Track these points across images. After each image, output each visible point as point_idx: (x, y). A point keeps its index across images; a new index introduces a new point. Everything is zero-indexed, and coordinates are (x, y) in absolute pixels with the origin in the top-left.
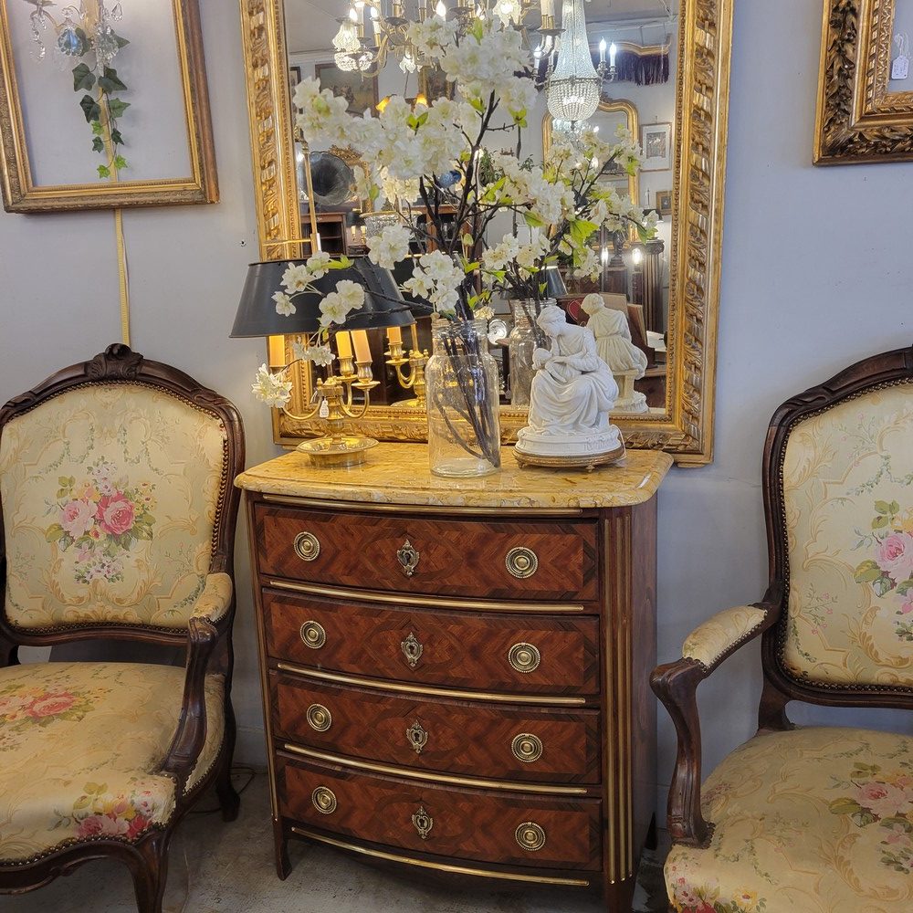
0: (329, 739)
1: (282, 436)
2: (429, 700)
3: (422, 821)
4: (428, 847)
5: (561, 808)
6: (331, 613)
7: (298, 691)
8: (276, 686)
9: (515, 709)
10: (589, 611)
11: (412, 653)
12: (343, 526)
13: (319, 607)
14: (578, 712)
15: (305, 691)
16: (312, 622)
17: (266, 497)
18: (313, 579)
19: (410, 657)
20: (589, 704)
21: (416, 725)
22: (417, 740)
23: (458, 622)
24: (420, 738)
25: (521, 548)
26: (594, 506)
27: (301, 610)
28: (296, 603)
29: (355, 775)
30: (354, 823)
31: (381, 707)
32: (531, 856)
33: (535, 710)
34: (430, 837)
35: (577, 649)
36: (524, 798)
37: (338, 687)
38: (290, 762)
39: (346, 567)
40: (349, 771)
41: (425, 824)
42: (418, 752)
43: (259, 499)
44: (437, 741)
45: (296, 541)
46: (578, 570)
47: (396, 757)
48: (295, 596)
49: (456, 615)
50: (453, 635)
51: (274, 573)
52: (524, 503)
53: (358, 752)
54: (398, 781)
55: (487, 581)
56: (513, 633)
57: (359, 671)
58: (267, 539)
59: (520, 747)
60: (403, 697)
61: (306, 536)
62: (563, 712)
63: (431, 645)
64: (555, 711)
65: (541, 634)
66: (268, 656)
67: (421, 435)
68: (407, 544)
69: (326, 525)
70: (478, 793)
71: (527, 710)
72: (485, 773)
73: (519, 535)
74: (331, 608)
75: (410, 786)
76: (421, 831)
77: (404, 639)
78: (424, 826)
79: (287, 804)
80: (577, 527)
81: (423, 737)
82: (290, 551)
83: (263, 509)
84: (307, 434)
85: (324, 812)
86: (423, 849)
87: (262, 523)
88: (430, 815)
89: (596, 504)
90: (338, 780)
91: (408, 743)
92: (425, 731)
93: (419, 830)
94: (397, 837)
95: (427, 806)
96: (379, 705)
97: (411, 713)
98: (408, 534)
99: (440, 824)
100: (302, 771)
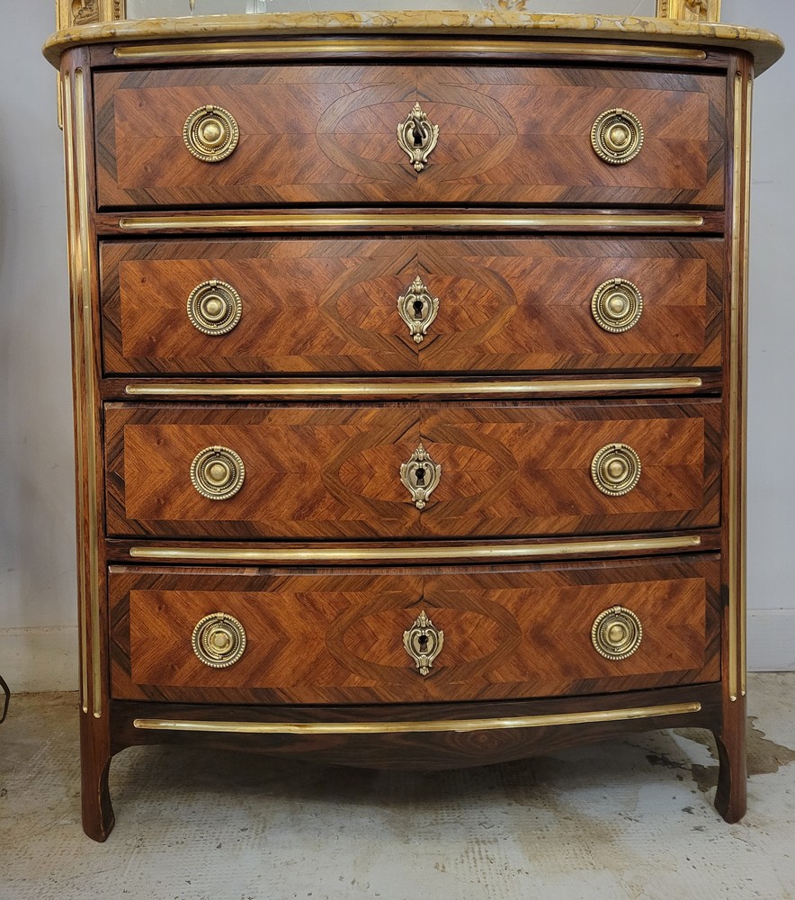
0: (234, 513)
2: (444, 405)
3: (423, 641)
4: (435, 693)
5: (661, 574)
7: (170, 430)
8: (120, 433)
9: (597, 405)
10: (710, 227)
11: (418, 315)
12: (290, 89)
13: (229, 250)
14: (692, 402)
15: (188, 428)
16: (214, 282)
17: (120, 54)
19: (413, 325)
20: (708, 386)
21: (420, 452)
22: (420, 482)
24: (427, 479)
25: (619, 110)
26: (734, 35)
27: (188, 265)
28: (178, 252)
30: (283, 676)
31: (351, 430)
32: (615, 672)
33: (629, 404)
34: (436, 670)
35: (696, 289)
36: (604, 566)
37: (261, 406)
38: (142, 583)
40: (273, 572)
41: (430, 645)
42: (421, 506)
43: (104, 61)
44: (459, 477)
45: (188, 124)
46: (701, 154)
47: (374, 526)
49: (501, 238)
50: (496, 274)
51: (130, 203)
53: (299, 529)
54: (376, 572)
55: (555, 173)
56: (598, 263)
57: (307, 368)
58: (120, 135)
61: (210, 114)
62: (670, 403)
63: (454, 297)
64: (658, 403)
66: (102, 375)
68: (417, 111)
70: (526, 570)
71: (614, 404)
72: (542, 527)
74: (256, 251)
75: (400, 577)
76: (422, 659)
77: (403, 292)
78: (426, 648)
79: (127, 672)
81: (433, 473)
82: (174, 147)
85: (217, 664)
86: (420, 698)
87: (111, 105)
88: (437, 626)
89: (738, 33)
90: (251, 594)
91: (403, 492)
92: (435, 464)
93: (417, 658)
94: (371, 684)
95: (432, 610)
96: (344, 427)
97: (410, 432)
98: (418, 93)
99: (456, 639)
100: (168, 595)
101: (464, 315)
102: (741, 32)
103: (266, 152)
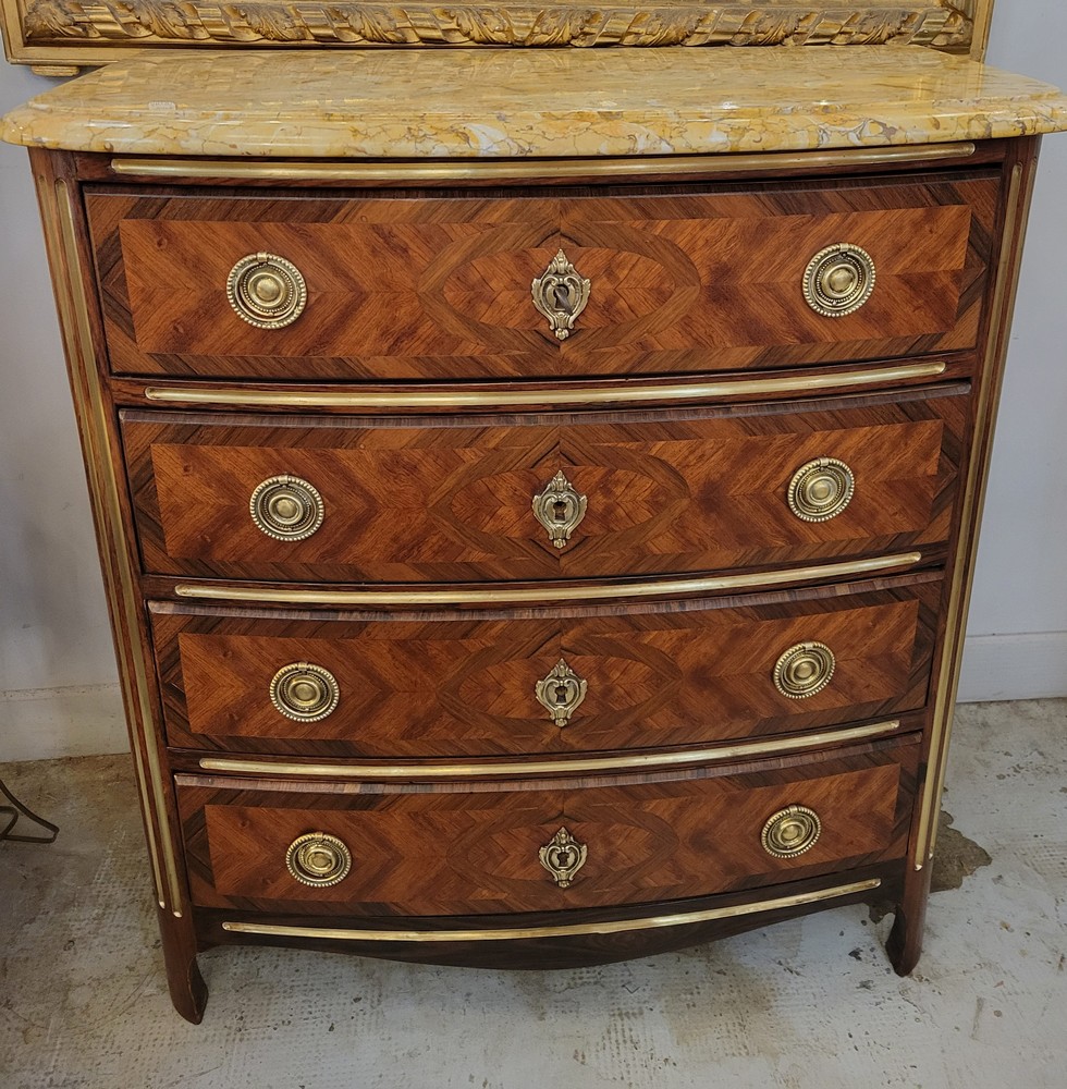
0: (330, 733)
2: (591, 612)
3: (563, 858)
4: (574, 900)
5: (850, 765)
6: (339, 452)
7: (239, 642)
8: (171, 642)
9: (785, 598)
10: (955, 373)
11: (560, 517)
12: (375, 228)
13: (303, 438)
14: (906, 581)
15: (263, 641)
16: (284, 479)
17: (119, 167)
18: (287, 374)
19: (554, 526)
20: (928, 559)
21: (562, 669)
22: (561, 698)
23: (677, 433)
24: (569, 697)
25: (844, 247)
26: (1018, 132)
27: (249, 454)
28: (228, 437)
29: (401, 795)
30: (397, 890)
31: (473, 645)
33: (824, 593)
34: (576, 883)
35: (927, 457)
37: (356, 617)
38: (221, 797)
39: (384, 333)
40: (382, 789)
41: (571, 860)
42: (561, 723)
43: (97, 175)
44: (608, 691)
45: (232, 279)
46: (952, 287)
47: (504, 743)
48: (231, 422)
49: (672, 417)
50: (664, 463)
51: (160, 370)
52: (873, 135)
53: (409, 748)
54: (505, 787)
55: (750, 331)
56: (800, 440)
57: (413, 576)
58: (134, 282)
59: (791, 673)
60: (527, 615)
61: (263, 265)
62: (879, 585)
63: (608, 492)
64: (862, 587)
65: (857, 438)
66: (141, 568)
68: (561, 262)
69: (326, 230)
70: (687, 775)
71: (801, 596)
72: (709, 735)
73: (835, 219)
74: (339, 439)
75: (535, 793)
76: (562, 874)
77: (539, 488)
78: (566, 863)
79: (212, 883)
80: (963, 185)
81: (577, 690)
82: (214, 305)
83: (110, 208)
87: (114, 241)
88: (581, 841)
89: (1024, 129)
90: (355, 813)
91: (539, 709)
92: (579, 678)
93: (556, 873)
94: (502, 896)
95: (573, 825)
96: (464, 642)
97: (548, 646)
98: (563, 235)
99: (601, 851)
100: (251, 811)
101: (620, 512)
102: (1029, 126)
103: (346, 315)
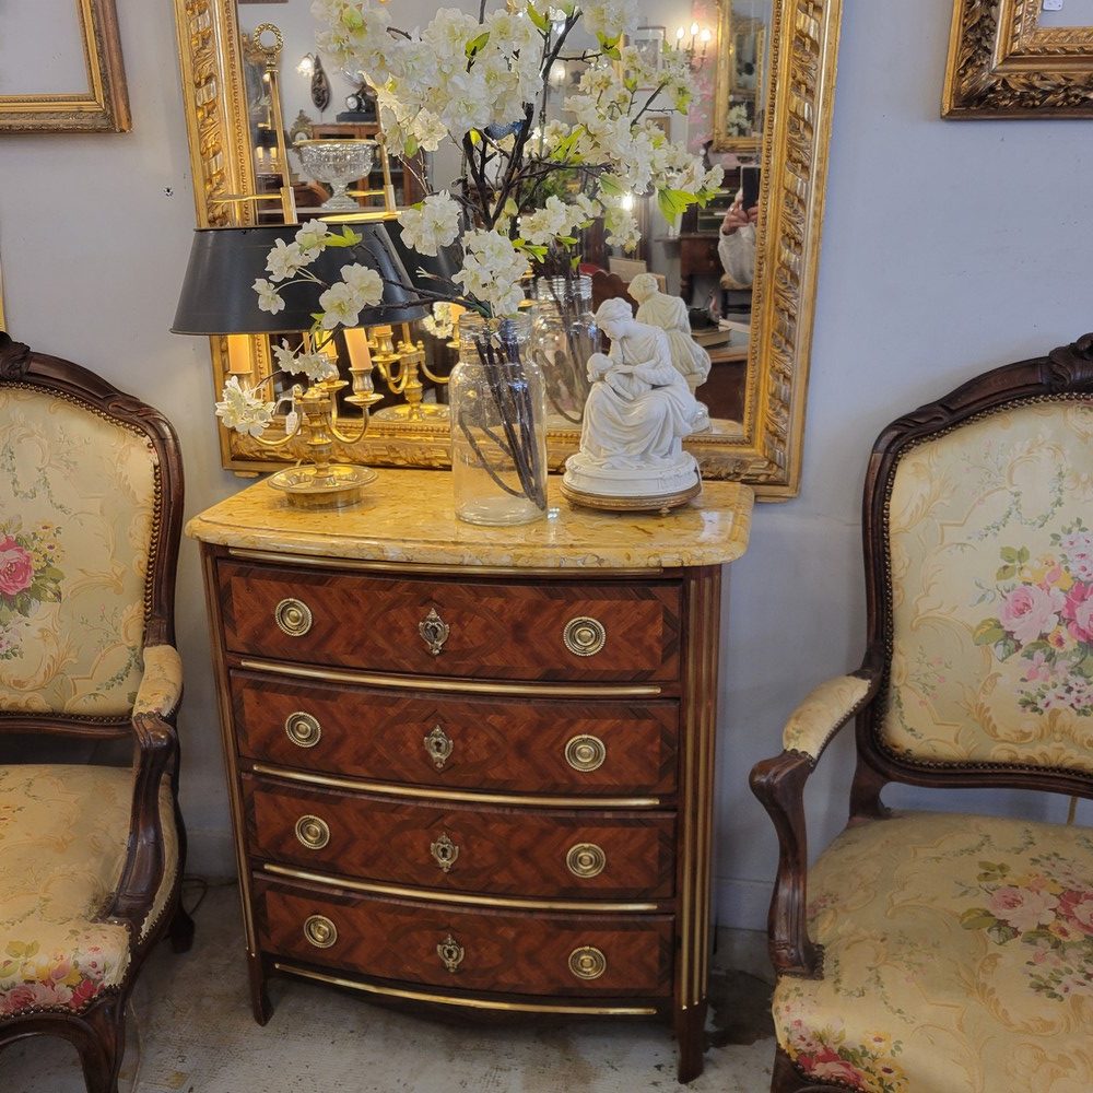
0: (325, 857)
1: (233, 459)
2: (460, 808)
3: (450, 952)
4: (458, 981)
5: (625, 927)
6: (328, 702)
7: (282, 799)
8: (251, 795)
9: (572, 815)
10: (667, 694)
11: (438, 750)
12: (344, 591)
13: (311, 693)
14: (650, 815)
15: (293, 800)
16: (301, 713)
17: (232, 552)
18: (303, 659)
19: (436, 755)
20: (664, 804)
21: (444, 838)
22: (444, 856)
23: (500, 711)
24: (449, 855)
25: (585, 619)
26: (679, 565)
27: (285, 699)
28: (277, 689)
29: (362, 900)
30: (361, 957)
31: (397, 817)
32: (587, 986)
33: (597, 815)
34: (460, 971)
35: (652, 741)
36: (580, 918)
37: (339, 794)
38: (273, 887)
39: (348, 644)
40: (353, 895)
41: (455, 955)
42: (446, 870)
43: (223, 555)
44: (471, 855)
45: (278, 611)
46: (656, 644)
47: (415, 877)
48: (278, 681)
49: (497, 702)
50: (494, 727)
51: (246, 651)
52: (591, 562)
53: (366, 872)
54: (418, 905)
55: (537, 659)
56: (571, 723)
57: (366, 774)
58: (237, 607)
59: (577, 860)
60: (426, 805)
61: (292, 604)
62: (632, 816)
63: (464, 741)
64: (621, 815)
65: (607, 724)
66: (238, 755)
67: (426, 459)
68: (433, 614)
69: (320, 590)
70: (522, 915)
71: (586, 815)
72: (532, 892)
73: (581, 603)
74: (328, 696)
75: (434, 911)
76: (450, 963)
77: (428, 734)
78: (452, 956)
79: (268, 937)
80: (655, 590)
81: (453, 852)
82: (270, 623)
83: (228, 569)
84: (269, 456)
85: (320, 945)
86: (450, 984)
87: (228, 586)
88: (460, 944)
89: (683, 562)
90: (339, 907)
91: (434, 861)
92: (454, 845)
93: (447, 962)
94: (418, 972)
95: (456, 934)
96: (393, 815)
97: (437, 823)
98: (435, 601)
99: (474, 954)
100: (288, 897)
101: (471, 752)
102: (685, 561)
103: (331, 632)
